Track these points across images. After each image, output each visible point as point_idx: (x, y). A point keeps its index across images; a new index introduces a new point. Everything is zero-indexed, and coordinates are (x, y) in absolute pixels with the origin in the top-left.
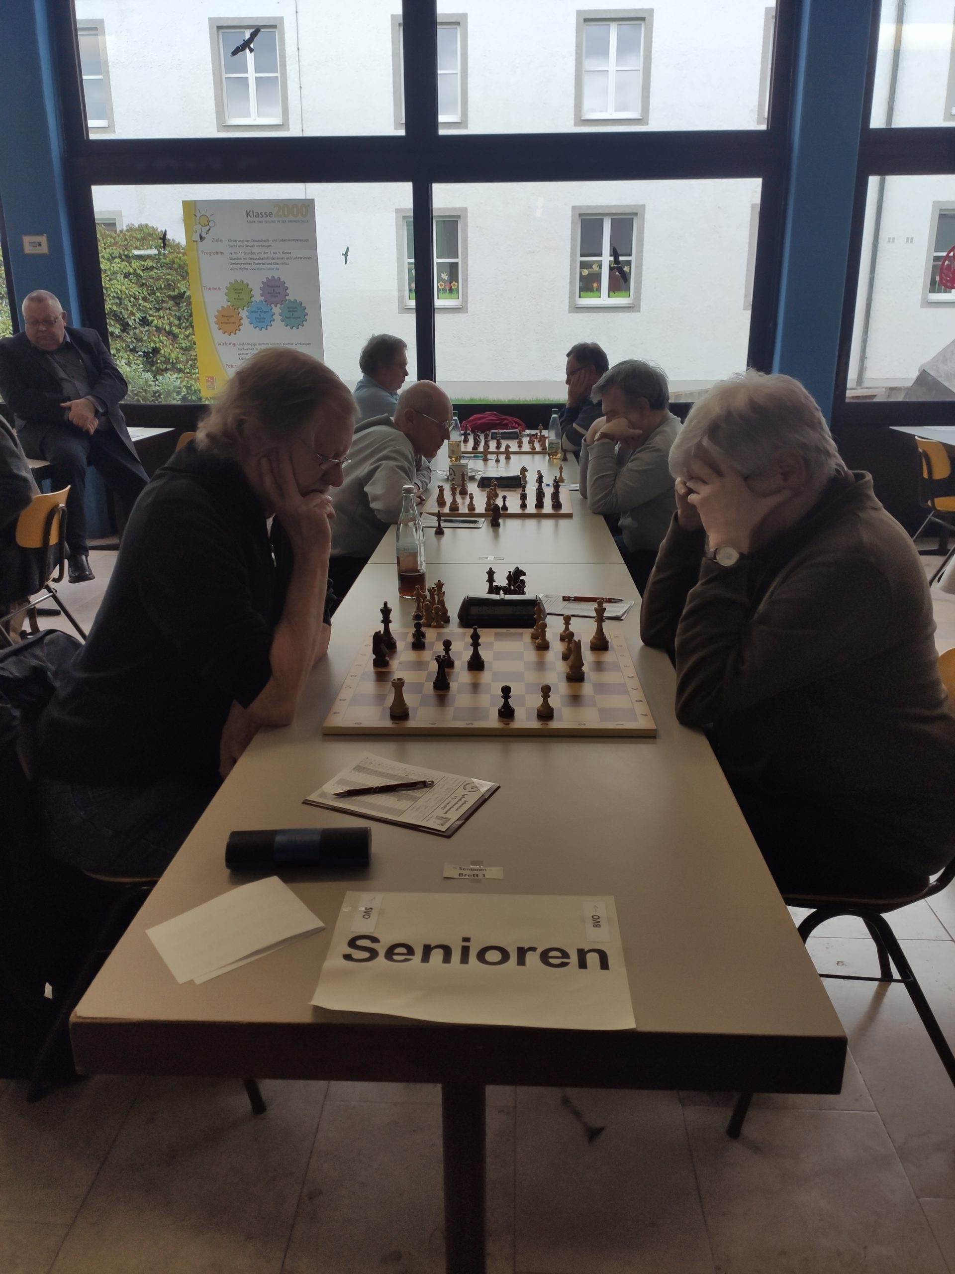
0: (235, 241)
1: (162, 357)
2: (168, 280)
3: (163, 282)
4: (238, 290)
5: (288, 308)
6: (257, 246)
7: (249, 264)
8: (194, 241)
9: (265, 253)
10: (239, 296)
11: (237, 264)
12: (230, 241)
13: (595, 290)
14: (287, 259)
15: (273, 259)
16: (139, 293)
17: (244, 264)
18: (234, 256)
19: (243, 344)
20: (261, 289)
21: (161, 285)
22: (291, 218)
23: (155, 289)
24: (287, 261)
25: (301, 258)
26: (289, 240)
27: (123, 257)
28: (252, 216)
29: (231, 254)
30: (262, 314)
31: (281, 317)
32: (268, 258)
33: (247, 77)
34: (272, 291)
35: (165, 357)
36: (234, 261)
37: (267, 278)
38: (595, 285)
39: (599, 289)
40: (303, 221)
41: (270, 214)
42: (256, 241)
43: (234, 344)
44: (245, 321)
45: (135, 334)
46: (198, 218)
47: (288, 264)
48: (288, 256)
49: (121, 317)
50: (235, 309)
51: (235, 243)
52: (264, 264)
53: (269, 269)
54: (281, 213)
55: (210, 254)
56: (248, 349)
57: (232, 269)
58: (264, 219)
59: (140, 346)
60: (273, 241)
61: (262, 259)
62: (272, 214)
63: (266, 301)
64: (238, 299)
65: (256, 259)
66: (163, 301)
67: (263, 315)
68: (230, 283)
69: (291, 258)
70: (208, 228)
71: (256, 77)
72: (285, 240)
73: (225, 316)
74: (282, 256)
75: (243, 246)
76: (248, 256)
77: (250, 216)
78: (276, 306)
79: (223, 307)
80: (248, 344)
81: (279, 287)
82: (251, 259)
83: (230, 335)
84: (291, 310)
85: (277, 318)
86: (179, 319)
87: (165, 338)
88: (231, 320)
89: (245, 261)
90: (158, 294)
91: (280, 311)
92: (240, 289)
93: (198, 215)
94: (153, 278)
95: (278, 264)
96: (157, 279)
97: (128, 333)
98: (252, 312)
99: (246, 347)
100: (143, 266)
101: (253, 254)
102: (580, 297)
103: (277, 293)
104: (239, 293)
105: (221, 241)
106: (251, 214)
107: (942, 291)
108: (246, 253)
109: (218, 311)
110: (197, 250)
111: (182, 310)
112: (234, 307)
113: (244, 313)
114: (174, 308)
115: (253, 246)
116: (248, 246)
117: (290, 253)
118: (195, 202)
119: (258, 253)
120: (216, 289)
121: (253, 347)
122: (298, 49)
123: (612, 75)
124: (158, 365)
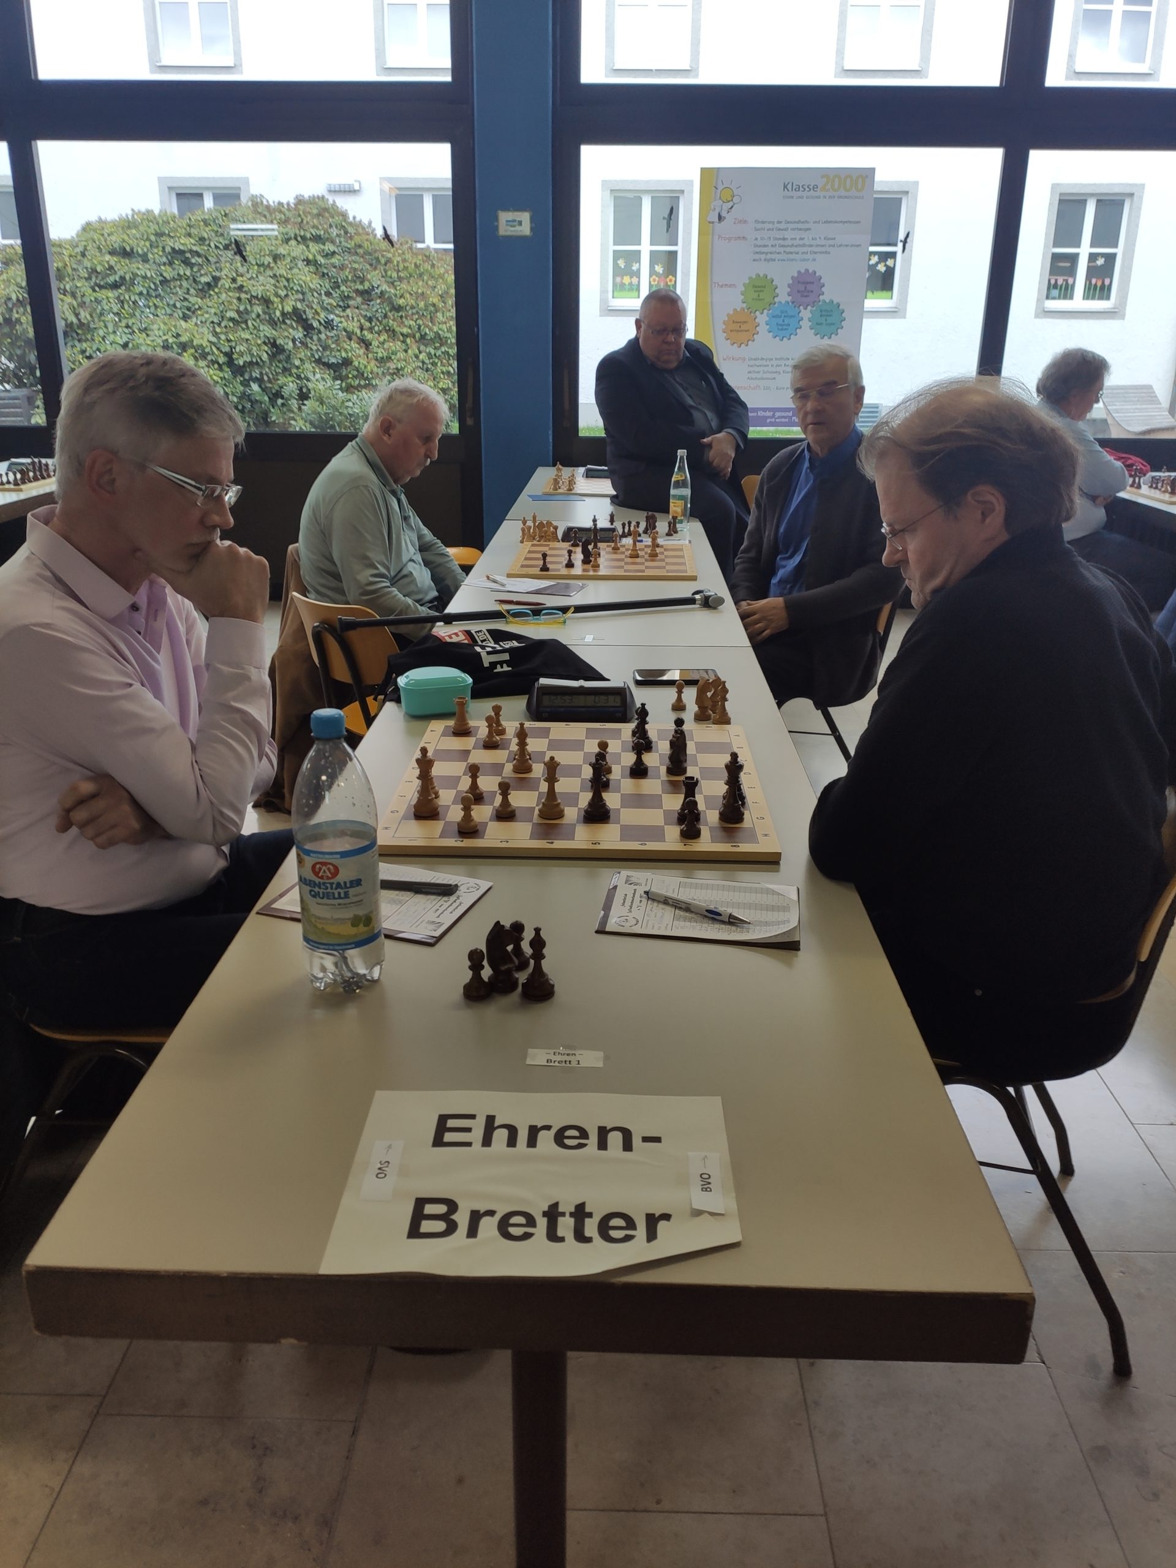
0: (763, 222)
1: (354, 370)
2: (355, 269)
3: (350, 272)
4: (759, 287)
5: (821, 311)
6: (791, 229)
7: (778, 253)
8: (710, 222)
9: (801, 239)
10: (759, 296)
11: (763, 253)
12: (757, 222)
14: (830, 246)
15: (811, 246)
16: (321, 286)
17: (771, 253)
18: (759, 243)
19: (755, 359)
20: (789, 286)
21: (347, 277)
22: (842, 192)
23: (340, 281)
24: (829, 249)
25: (847, 246)
26: (836, 222)
27: (299, 239)
28: (790, 190)
29: (756, 239)
30: (786, 319)
31: (810, 324)
32: (804, 245)
34: (803, 289)
35: (358, 371)
36: (758, 249)
37: (799, 272)
40: (856, 197)
41: (815, 187)
42: (791, 222)
43: (744, 359)
44: (763, 329)
45: (319, 340)
46: (719, 191)
47: (829, 253)
48: (831, 242)
49: (304, 317)
50: (751, 312)
51: (763, 226)
52: (798, 253)
53: (804, 260)
54: (829, 187)
55: (730, 239)
56: (760, 366)
57: (754, 260)
58: (806, 194)
59: (328, 356)
60: (815, 222)
61: (796, 246)
62: (817, 187)
63: (793, 303)
64: (756, 299)
65: (788, 246)
66: (348, 297)
67: (787, 321)
68: (750, 278)
69: (834, 246)
70: (731, 204)
72: (830, 222)
73: (736, 322)
74: (823, 242)
75: (773, 230)
76: (777, 242)
77: (788, 190)
78: (806, 309)
79: (735, 310)
80: (762, 359)
81: (813, 283)
82: (783, 246)
83: (740, 347)
84: (824, 313)
85: (805, 324)
86: (370, 320)
87: (357, 346)
88: (744, 327)
89: (773, 249)
90: (343, 288)
91: (811, 316)
92: (762, 287)
93: (720, 187)
94: (335, 267)
95: (816, 253)
96: (342, 268)
97: (311, 338)
98: (774, 317)
99: (758, 363)
100: (323, 251)
101: (784, 239)
103: (808, 292)
104: (760, 291)
105: (745, 222)
106: (789, 187)
108: (776, 239)
109: (728, 315)
110: (713, 234)
111: (375, 309)
112: (750, 310)
113: (762, 318)
114: (363, 306)
115: (786, 229)
116: (779, 229)
117: (835, 239)
118: (718, 170)
119: (791, 239)
120: (730, 286)
121: (768, 363)
124: (350, 380)
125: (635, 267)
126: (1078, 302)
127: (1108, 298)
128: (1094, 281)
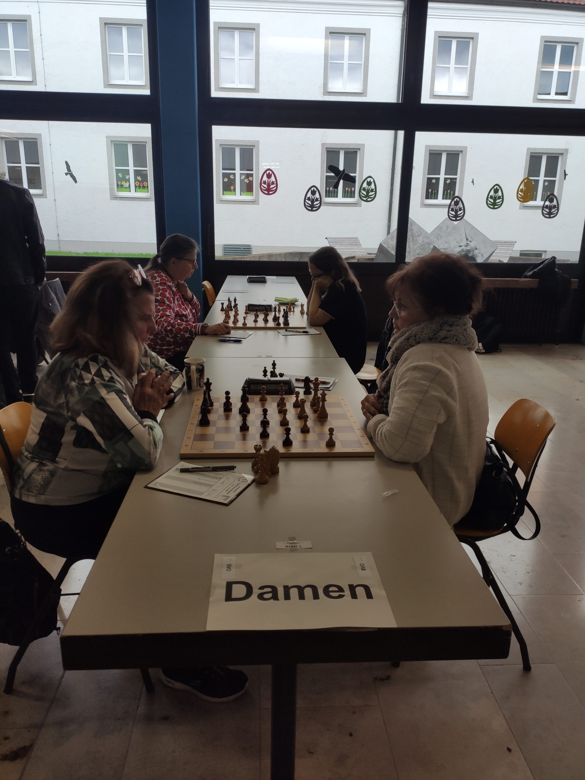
13: (232, 190)
33: (9, 51)
38: (232, 187)
39: (234, 190)
71: (15, 51)
102: (223, 194)
107: (433, 198)
122: (41, 35)
123: (237, 60)
125: (127, 177)
126: (340, 199)
127: (354, 197)
128: (347, 189)
